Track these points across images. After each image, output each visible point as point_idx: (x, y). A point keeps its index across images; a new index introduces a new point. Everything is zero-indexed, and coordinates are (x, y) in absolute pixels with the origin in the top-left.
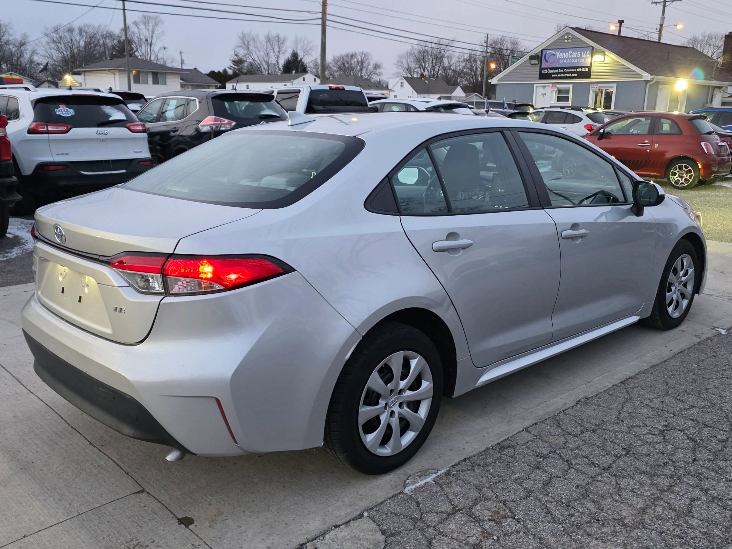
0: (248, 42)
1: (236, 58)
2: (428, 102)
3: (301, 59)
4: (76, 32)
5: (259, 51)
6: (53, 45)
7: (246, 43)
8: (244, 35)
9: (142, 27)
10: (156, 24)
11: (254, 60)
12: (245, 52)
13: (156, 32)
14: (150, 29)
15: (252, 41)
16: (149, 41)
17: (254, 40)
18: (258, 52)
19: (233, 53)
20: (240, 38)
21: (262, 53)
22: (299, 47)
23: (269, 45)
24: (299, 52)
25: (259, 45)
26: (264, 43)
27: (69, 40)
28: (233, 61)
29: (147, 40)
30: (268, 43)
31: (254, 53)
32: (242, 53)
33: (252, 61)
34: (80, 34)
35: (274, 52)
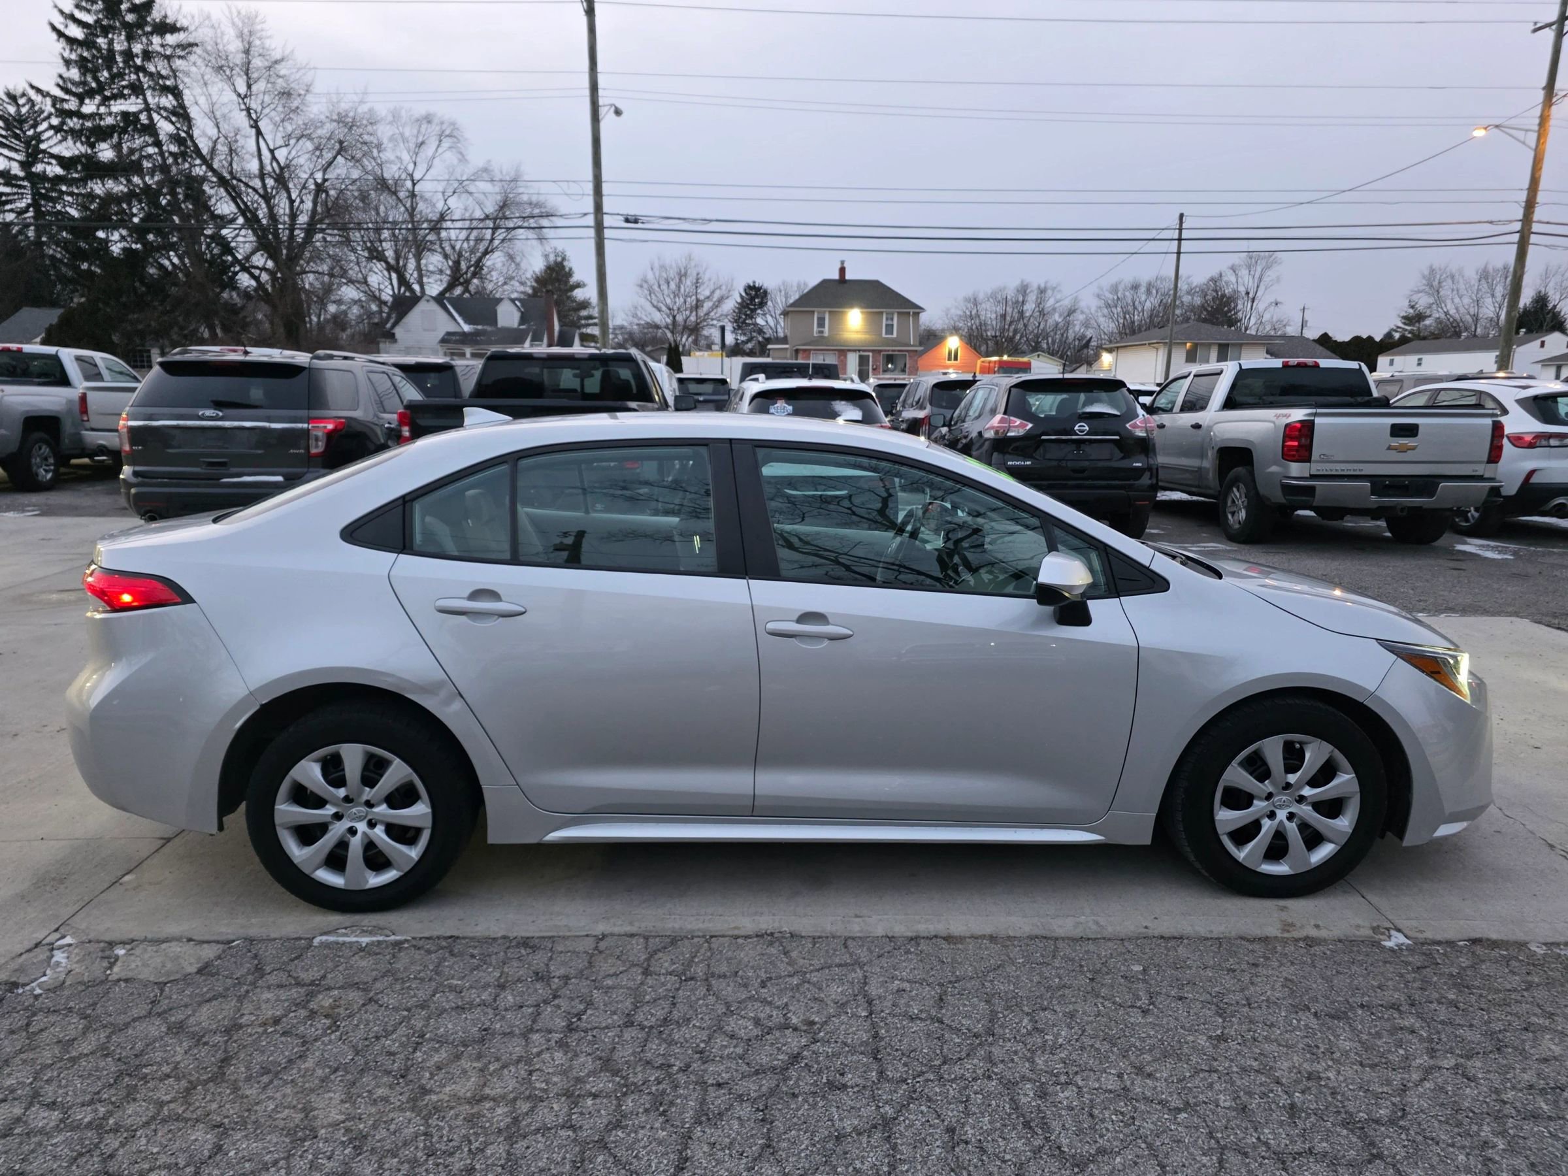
0: (1440, 283)
1: (1411, 311)
2: (1524, 388)
3: (1555, 306)
4: (1143, 289)
5: (1460, 298)
6: (1105, 311)
7: (1435, 284)
8: (1432, 270)
9: (1244, 272)
10: (1268, 267)
11: (1446, 313)
12: (1431, 300)
13: (1266, 279)
14: (1257, 276)
15: (1449, 281)
16: (1251, 295)
17: (1453, 277)
18: (1457, 300)
19: (1407, 303)
20: (1424, 277)
21: (1466, 300)
22: (1551, 285)
23: (1485, 285)
24: (1550, 294)
25: (1462, 286)
26: (1474, 282)
27: (1129, 301)
28: (1404, 318)
29: (1248, 293)
30: (1483, 281)
31: (1449, 303)
32: (1423, 302)
33: (1443, 316)
34: (1148, 292)
35: (1493, 296)
